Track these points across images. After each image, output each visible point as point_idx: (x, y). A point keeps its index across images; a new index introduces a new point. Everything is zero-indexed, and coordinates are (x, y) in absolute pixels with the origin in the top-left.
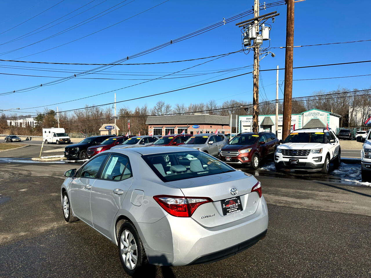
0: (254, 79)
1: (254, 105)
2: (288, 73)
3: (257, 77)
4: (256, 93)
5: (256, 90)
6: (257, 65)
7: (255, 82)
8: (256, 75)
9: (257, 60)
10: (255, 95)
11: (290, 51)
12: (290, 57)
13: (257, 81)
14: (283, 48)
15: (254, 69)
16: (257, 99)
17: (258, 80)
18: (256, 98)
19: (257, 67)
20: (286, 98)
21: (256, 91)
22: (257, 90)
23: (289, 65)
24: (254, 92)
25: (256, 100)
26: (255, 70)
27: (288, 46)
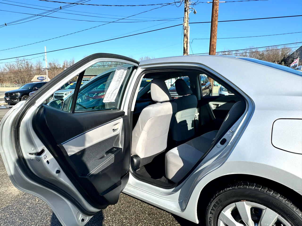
0: (184, 30)
1: (185, 54)
2: (214, 25)
3: (187, 29)
4: (186, 43)
5: (186, 40)
6: (187, 18)
7: (185, 32)
8: (186, 27)
9: (187, 12)
10: (185, 45)
11: (217, 5)
12: (216, 12)
13: (187, 33)
14: (210, 3)
15: (185, 21)
16: (187, 49)
17: (187, 31)
18: (186, 48)
19: (187, 20)
20: (212, 48)
21: (186, 42)
22: (187, 40)
23: (215, 18)
24: (185, 42)
25: (186, 49)
26: (185, 22)
27: (215, 1)
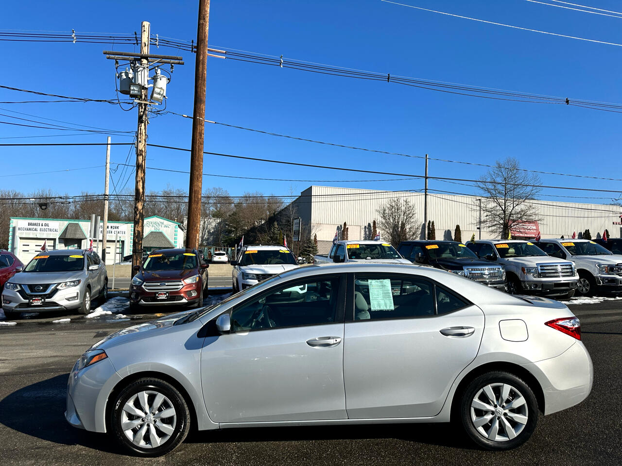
0: (138, 156)
1: (139, 202)
2: (197, 158)
3: (144, 154)
4: (141, 181)
5: (142, 176)
6: (144, 134)
7: (140, 161)
8: (142, 151)
9: (145, 125)
10: (141, 184)
11: (201, 125)
12: (201, 135)
13: (144, 162)
14: (188, 117)
15: (139, 140)
16: (143, 192)
17: (145, 160)
18: (141, 190)
19: (144, 138)
20: (194, 196)
21: (142, 178)
22: (144, 176)
23: (199, 146)
24: (138, 179)
25: (141, 193)
26: (140, 142)
27: (198, 118)
